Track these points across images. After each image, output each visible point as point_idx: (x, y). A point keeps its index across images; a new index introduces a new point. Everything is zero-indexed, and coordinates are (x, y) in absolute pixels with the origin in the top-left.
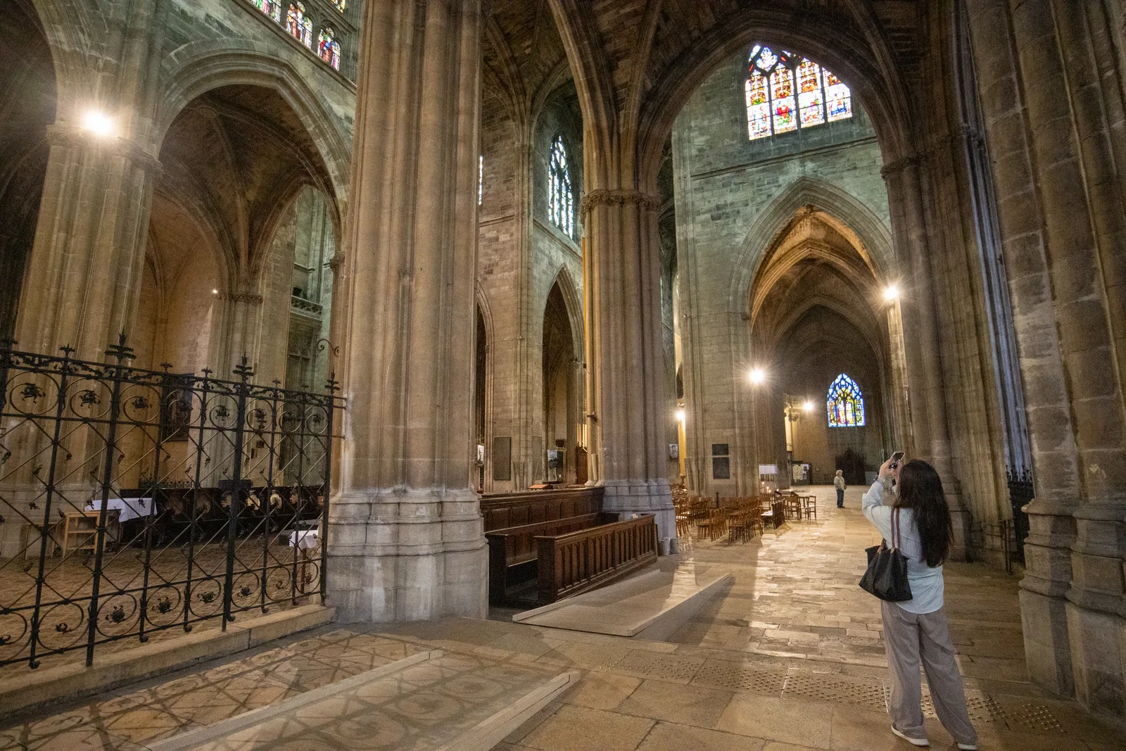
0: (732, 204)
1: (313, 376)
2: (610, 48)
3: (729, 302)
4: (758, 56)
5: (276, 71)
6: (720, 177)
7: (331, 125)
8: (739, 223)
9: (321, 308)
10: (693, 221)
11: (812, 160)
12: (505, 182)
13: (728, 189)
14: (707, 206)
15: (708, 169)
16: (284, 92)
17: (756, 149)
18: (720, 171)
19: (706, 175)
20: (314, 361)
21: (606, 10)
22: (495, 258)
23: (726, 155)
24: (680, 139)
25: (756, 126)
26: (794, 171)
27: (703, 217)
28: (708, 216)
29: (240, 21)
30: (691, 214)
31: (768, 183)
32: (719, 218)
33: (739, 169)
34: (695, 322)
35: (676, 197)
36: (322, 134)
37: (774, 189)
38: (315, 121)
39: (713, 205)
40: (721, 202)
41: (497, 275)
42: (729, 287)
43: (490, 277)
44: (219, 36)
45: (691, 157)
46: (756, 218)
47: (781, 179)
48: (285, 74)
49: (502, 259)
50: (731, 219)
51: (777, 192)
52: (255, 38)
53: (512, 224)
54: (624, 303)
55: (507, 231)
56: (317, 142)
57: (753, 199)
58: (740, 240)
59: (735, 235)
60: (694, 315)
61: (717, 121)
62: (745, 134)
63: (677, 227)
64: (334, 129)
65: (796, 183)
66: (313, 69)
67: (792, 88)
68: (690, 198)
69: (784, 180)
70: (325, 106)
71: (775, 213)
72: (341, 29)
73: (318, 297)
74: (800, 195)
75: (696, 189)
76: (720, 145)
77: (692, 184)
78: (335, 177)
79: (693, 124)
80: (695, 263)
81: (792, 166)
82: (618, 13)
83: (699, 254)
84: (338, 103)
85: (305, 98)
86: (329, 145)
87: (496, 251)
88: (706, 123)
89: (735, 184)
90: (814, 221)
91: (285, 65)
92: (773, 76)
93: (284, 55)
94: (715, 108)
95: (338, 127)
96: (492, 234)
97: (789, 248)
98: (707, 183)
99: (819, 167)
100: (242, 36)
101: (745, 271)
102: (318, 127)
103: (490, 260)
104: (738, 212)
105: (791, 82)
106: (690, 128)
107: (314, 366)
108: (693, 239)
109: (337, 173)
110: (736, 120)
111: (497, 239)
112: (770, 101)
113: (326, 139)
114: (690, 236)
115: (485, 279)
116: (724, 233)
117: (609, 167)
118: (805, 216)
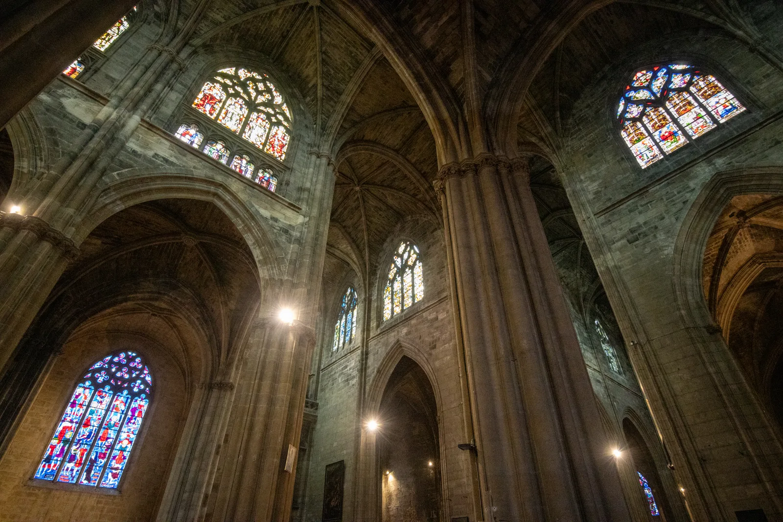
0: (645, 223)
1: (308, 465)
2: (439, 59)
3: (682, 316)
4: (625, 111)
5: (212, 189)
6: (624, 206)
7: (257, 223)
8: (661, 236)
9: (317, 405)
10: (610, 250)
11: (720, 156)
12: (439, 273)
13: (637, 212)
14: (619, 234)
15: (609, 204)
16: (220, 204)
17: (651, 172)
18: (621, 202)
19: (610, 209)
20: (310, 451)
21: (425, 29)
22: (437, 334)
23: (623, 187)
24: (574, 192)
25: (645, 157)
26: (703, 173)
27: (619, 244)
28: (624, 241)
29: (184, 159)
30: (603, 246)
31: (679, 193)
32: (637, 239)
33: (642, 192)
34: (647, 348)
35: (585, 236)
36: (250, 230)
37: (688, 195)
38: (243, 222)
39: (626, 230)
40: (634, 225)
41: (440, 348)
42: (675, 300)
43: (434, 352)
44: (162, 165)
45: (589, 201)
46: (679, 225)
47: (692, 184)
48: (220, 191)
49: (442, 333)
50: (651, 237)
51: (692, 197)
52: (194, 167)
53: (447, 304)
54: (496, 271)
55: (444, 310)
56: (245, 236)
57: (667, 212)
58: (669, 251)
59: (661, 249)
60: (643, 340)
61: (604, 167)
62: (637, 167)
63: (595, 261)
64: (259, 226)
65: (712, 181)
66: (245, 187)
67: (668, 117)
68: (599, 232)
69: (696, 184)
70: (252, 210)
71: (700, 215)
72: (277, 168)
73: (316, 395)
74: (722, 191)
75: (603, 224)
76: (615, 181)
77: (596, 222)
78: (259, 261)
79: (582, 177)
80: (626, 287)
81: (699, 169)
82: (437, 26)
83: (626, 278)
84: (266, 208)
85: (235, 206)
86: (254, 237)
87: (437, 328)
88: (594, 172)
89: (642, 206)
90: (754, 231)
91: (221, 185)
92: (644, 119)
93: (219, 178)
94: (599, 158)
95: (263, 224)
96: (433, 316)
97: (735, 268)
98: (614, 214)
99: (732, 158)
100: (184, 166)
101: (689, 281)
102: (246, 225)
103: (433, 337)
104: (656, 228)
105: (665, 114)
106: (581, 181)
107: (309, 456)
108: (615, 266)
109: (261, 258)
110: (622, 159)
111: (437, 318)
112: (650, 135)
113: (252, 233)
114: (611, 264)
115: (431, 354)
116: (647, 250)
117: (458, 147)
118: (740, 226)
